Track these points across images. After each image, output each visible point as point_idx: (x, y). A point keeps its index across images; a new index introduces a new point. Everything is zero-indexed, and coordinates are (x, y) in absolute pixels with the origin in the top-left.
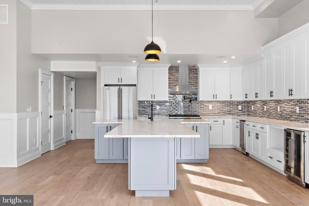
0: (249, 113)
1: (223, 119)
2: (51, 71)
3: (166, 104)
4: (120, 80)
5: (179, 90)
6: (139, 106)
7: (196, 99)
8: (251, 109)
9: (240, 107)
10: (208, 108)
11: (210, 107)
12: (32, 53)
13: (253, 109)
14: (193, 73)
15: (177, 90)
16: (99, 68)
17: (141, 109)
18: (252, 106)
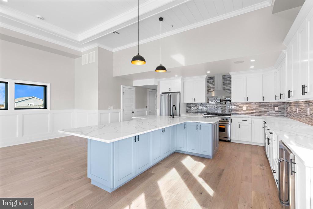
0: (287, 114)
1: (253, 119)
2: (134, 86)
3: (206, 105)
4: (170, 89)
5: (215, 95)
6: (187, 107)
7: (230, 101)
8: (288, 110)
9: (277, 109)
10: (242, 109)
11: (244, 108)
12: (114, 76)
13: (289, 111)
14: (228, 81)
15: (213, 95)
16: (159, 82)
17: (188, 109)
18: (289, 108)
